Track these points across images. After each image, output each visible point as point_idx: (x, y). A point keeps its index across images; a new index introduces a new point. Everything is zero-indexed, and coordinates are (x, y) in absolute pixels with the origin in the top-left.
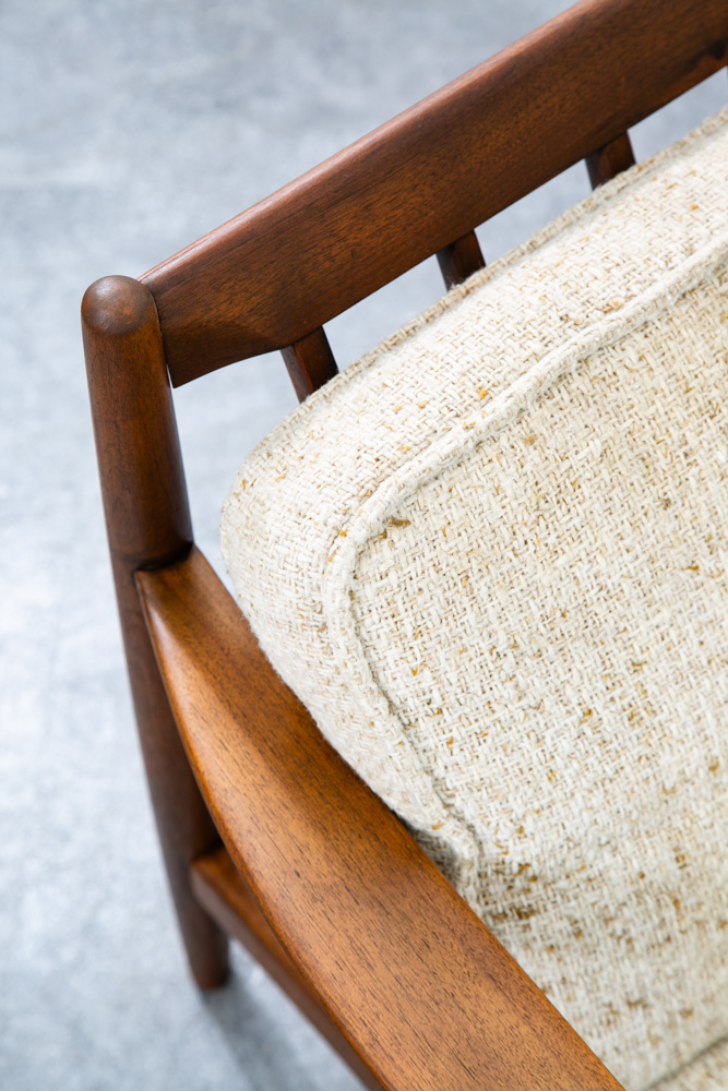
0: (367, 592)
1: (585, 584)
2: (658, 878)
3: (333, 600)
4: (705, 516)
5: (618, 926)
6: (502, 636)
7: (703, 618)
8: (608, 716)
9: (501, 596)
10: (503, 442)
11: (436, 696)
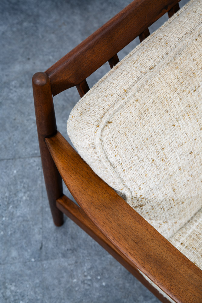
0: (104, 139)
1: (151, 132)
2: (169, 195)
3: (97, 142)
4: (175, 114)
5: (161, 206)
6: (134, 145)
7: (176, 136)
8: (158, 161)
9: (133, 136)
10: (131, 102)
11: (121, 160)
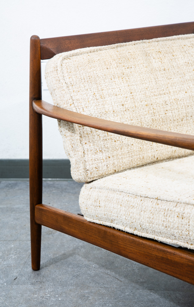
0: (63, 65)
6: (82, 77)
7: (112, 87)
11: (72, 83)
